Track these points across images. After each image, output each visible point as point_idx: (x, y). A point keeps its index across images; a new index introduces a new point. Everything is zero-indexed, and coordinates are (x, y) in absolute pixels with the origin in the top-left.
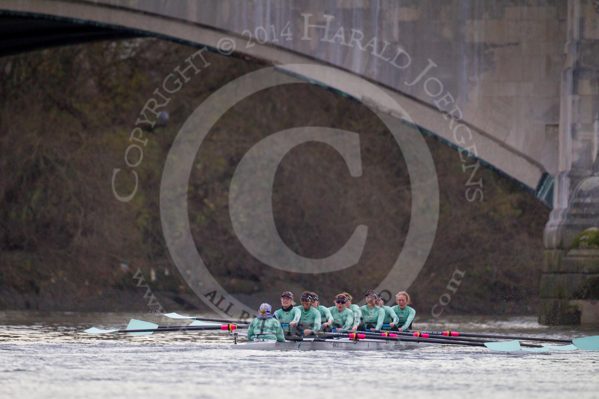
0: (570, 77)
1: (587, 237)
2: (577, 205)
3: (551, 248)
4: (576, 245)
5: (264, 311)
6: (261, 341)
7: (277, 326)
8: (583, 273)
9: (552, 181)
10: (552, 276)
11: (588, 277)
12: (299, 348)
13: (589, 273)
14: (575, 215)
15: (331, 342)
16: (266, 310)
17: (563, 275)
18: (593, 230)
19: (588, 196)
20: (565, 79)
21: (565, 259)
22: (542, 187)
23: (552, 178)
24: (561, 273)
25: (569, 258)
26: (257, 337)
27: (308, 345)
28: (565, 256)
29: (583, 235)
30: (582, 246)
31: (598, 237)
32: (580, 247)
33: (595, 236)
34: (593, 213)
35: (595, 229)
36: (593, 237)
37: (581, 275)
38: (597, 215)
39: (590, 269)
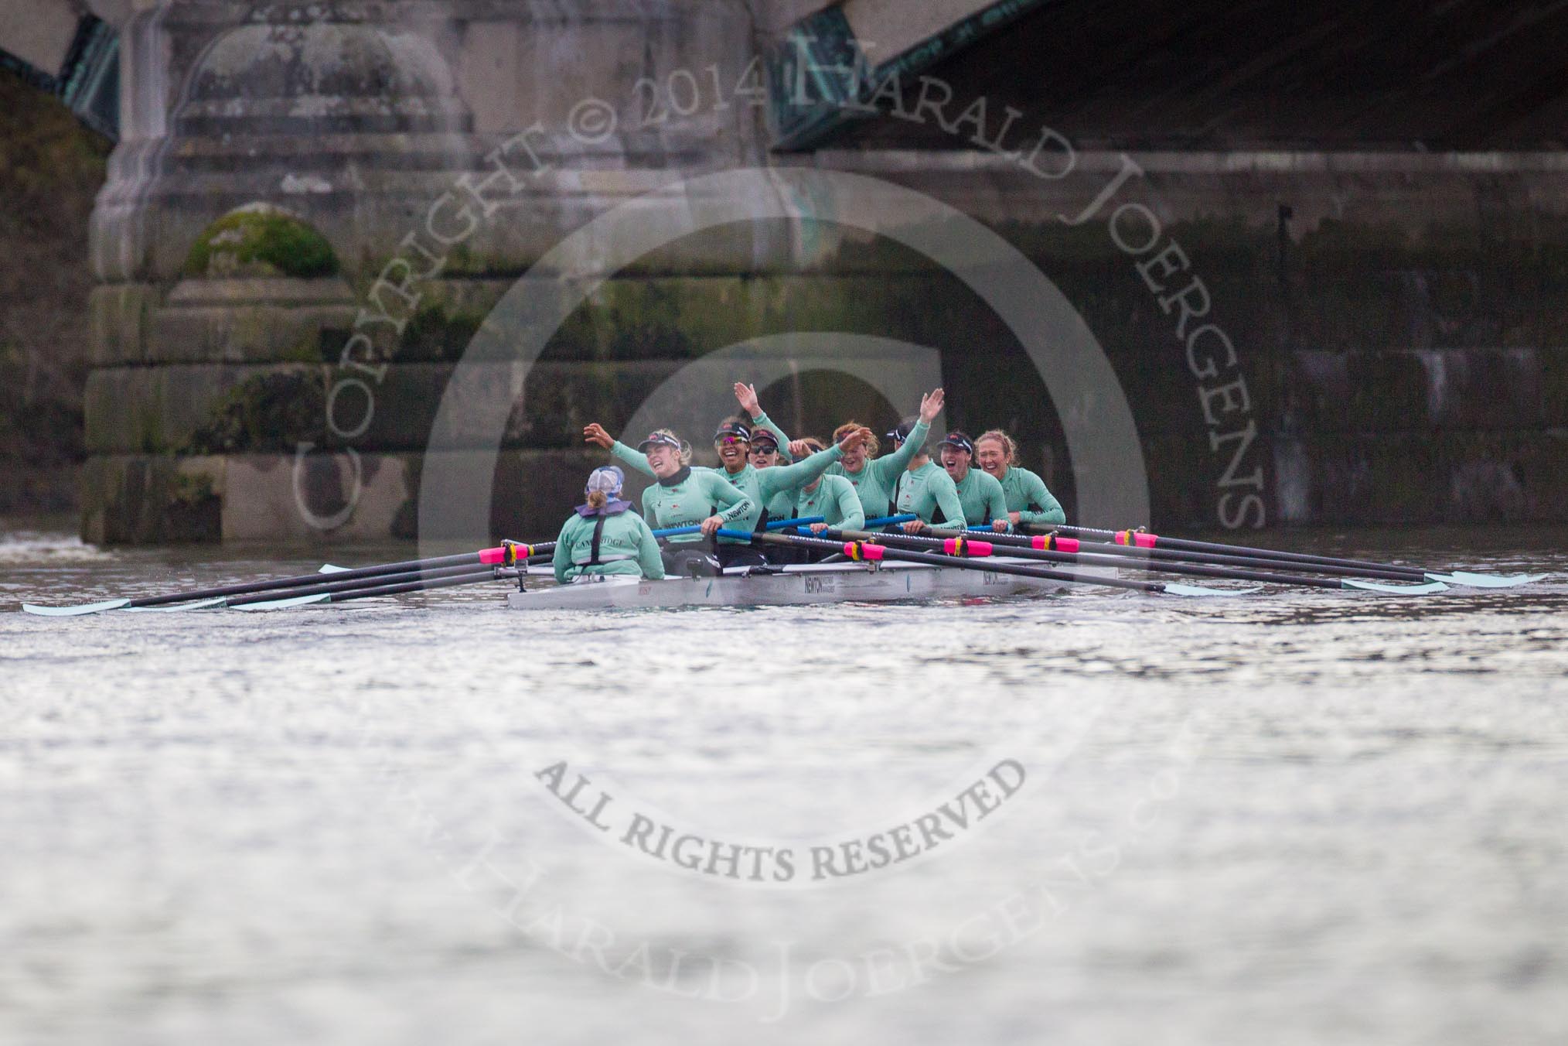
1: (235, 237)
2: (196, 126)
3: (114, 280)
4: (199, 267)
5: (600, 494)
8: (226, 362)
9: (115, 43)
10: (120, 374)
11: (244, 375)
12: (707, 596)
13: (247, 362)
14: (191, 162)
15: (801, 573)
17: (155, 371)
18: (256, 213)
19: (234, 92)
21: (162, 313)
22: (80, 68)
23: (112, 34)
24: (152, 364)
25: (175, 312)
26: (583, 570)
28: (162, 305)
29: (217, 232)
30: (217, 268)
31: (271, 234)
32: (211, 271)
33: (262, 231)
34: (252, 152)
35: (262, 208)
36: (256, 234)
37: (219, 367)
38: (266, 158)
39: (247, 349)
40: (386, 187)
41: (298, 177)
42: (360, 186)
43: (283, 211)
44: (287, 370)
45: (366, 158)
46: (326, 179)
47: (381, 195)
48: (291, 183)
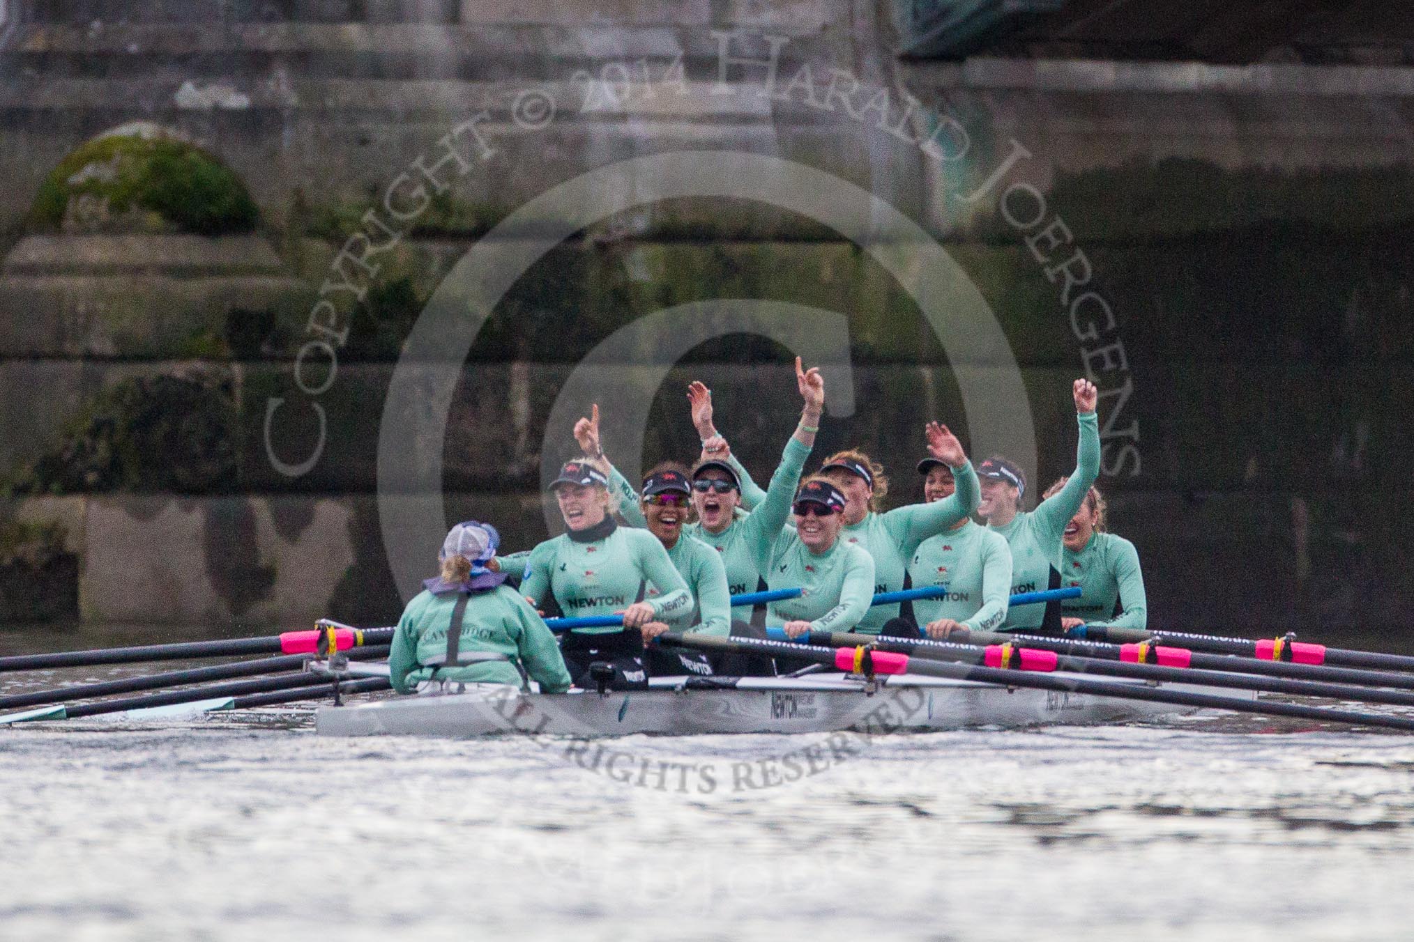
1: (106, 173)
5: (463, 561)
6: (450, 693)
7: (521, 626)
8: (89, 357)
11: (115, 376)
12: (620, 719)
13: (121, 358)
14: (43, 61)
15: (762, 691)
16: (470, 558)
18: (137, 137)
26: (433, 674)
27: (660, 705)
29: (79, 165)
30: (78, 219)
31: (159, 170)
32: (69, 223)
33: (145, 163)
34: (133, 48)
35: (146, 130)
36: (136, 170)
37: (79, 365)
38: (152, 58)
39: (120, 339)
40: (330, 103)
41: (199, 86)
42: (293, 100)
43: (178, 135)
44: (179, 370)
45: (302, 59)
46: (242, 90)
47: (323, 115)
48: (189, 95)
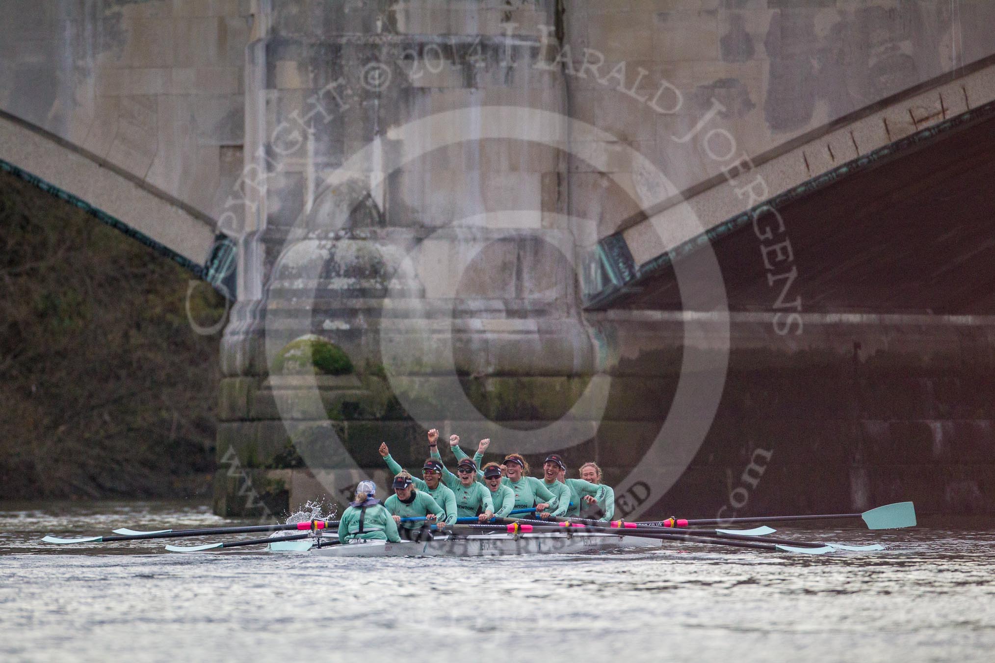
0: (260, 56)
1: (298, 353)
2: (278, 294)
3: (233, 375)
4: (278, 369)
5: (364, 495)
9: (234, 250)
10: (235, 425)
12: (425, 551)
13: (304, 420)
17: (255, 423)
18: (308, 340)
20: (253, 61)
21: (259, 393)
22: (216, 262)
23: (233, 244)
24: (252, 420)
25: (266, 393)
26: (355, 536)
28: (259, 388)
29: (289, 350)
30: (288, 369)
31: (318, 351)
32: (285, 371)
33: (313, 349)
35: (312, 337)
36: (309, 351)
39: (303, 413)
42: (365, 326)
43: (324, 339)
45: (368, 312)
